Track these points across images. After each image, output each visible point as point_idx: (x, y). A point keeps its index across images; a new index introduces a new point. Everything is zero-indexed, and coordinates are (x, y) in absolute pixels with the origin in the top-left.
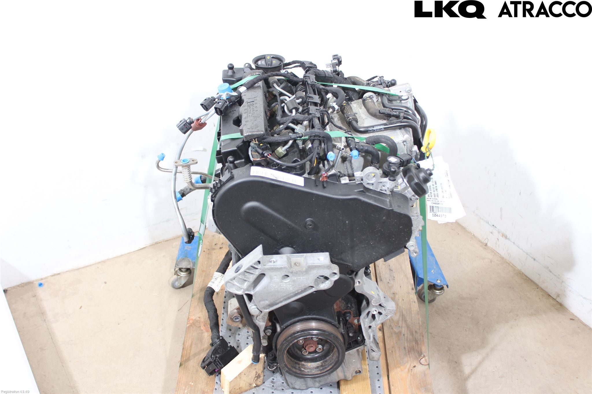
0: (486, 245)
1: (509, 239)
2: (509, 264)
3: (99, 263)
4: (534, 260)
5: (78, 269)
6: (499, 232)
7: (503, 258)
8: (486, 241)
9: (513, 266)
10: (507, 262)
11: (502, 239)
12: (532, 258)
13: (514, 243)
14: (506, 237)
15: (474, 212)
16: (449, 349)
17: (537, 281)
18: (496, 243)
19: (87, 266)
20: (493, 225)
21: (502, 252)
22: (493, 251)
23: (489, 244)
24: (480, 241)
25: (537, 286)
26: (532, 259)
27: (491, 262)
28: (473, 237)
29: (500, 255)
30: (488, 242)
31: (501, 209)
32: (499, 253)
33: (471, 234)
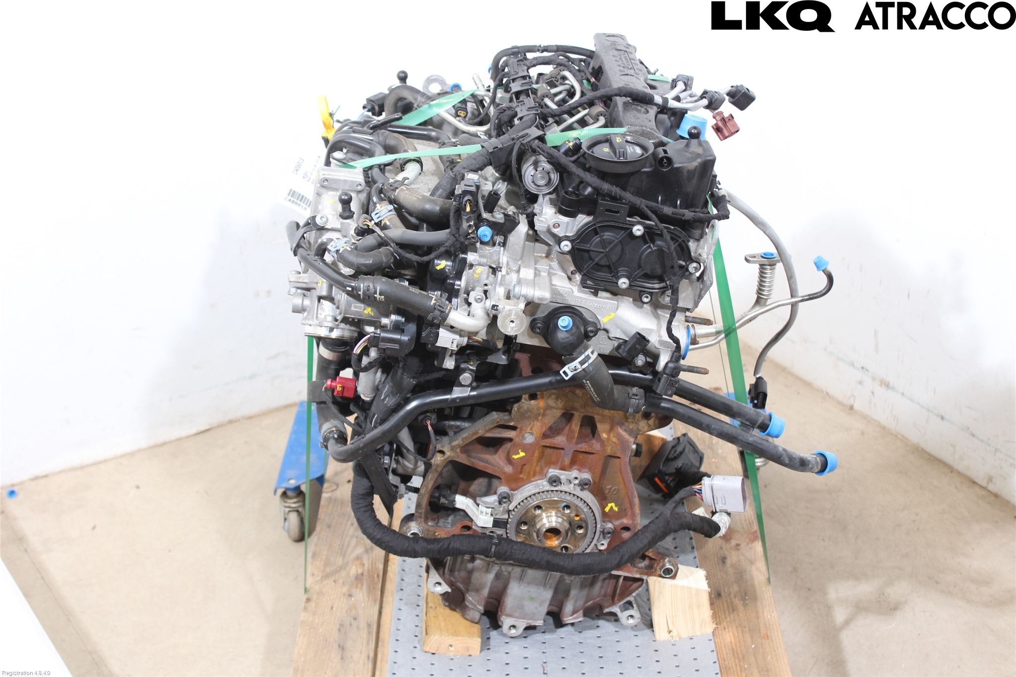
0: (852, 408)
1: (893, 388)
2: (896, 436)
3: (122, 456)
4: (942, 418)
5: (82, 468)
6: (874, 379)
7: (884, 428)
8: (851, 402)
9: (904, 440)
10: (892, 434)
11: (880, 391)
12: (938, 416)
13: (903, 394)
14: (886, 385)
15: (826, 349)
16: (795, 570)
17: (948, 459)
18: (870, 402)
19: (100, 463)
20: (863, 368)
21: (882, 416)
22: (864, 417)
23: (856, 407)
24: (840, 403)
25: (951, 469)
26: (939, 419)
27: (863, 434)
28: (826, 396)
29: (879, 423)
30: (854, 401)
31: (876, 333)
32: (875, 421)
33: (823, 392)
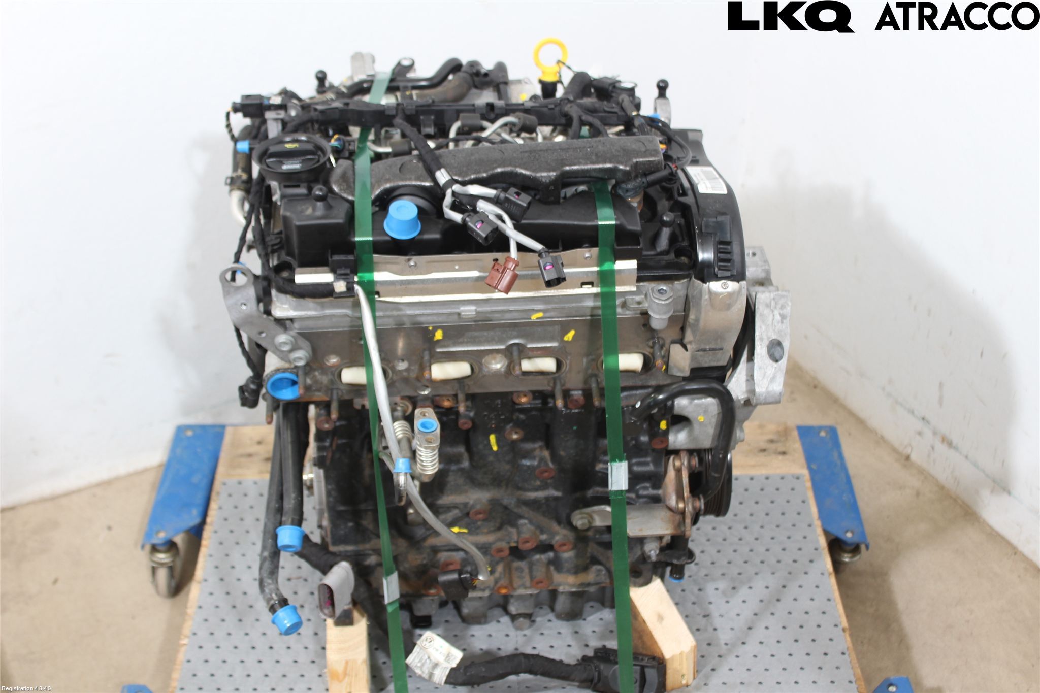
0: (908, 458)
1: (956, 448)
2: (955, 500)
4: (1009, 495)
6: (935, 433)
7: (942, 488)
8: (908, 451)
10: (951, 497)
11: (941, 448)
12: (1005, 490)
13: (967, 457)
14: (950, 444)
15: (883, 389)
17: (1013, 540)
18: (929, 456)
20: (923, 419)
21: (942, 475)
22: (922, 473)
23: (914, 457)
24: (895, 450)
25: (1015, 550)
27: (918, 494)
28: (881, 441)
29: (937, 481)
30: (911, 451)
31: (941, 385)
32: (934, 478)
33: (876, 434)
